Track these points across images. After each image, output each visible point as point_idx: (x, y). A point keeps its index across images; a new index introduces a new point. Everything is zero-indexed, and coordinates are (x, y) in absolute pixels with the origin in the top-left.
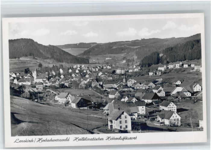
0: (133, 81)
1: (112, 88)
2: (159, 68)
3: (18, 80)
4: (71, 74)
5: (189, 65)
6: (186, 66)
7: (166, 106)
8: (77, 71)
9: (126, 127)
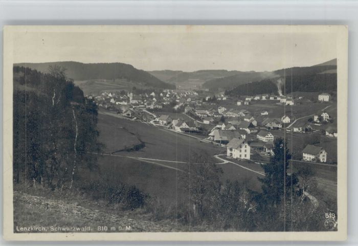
0: (223, 109)
1: (205, 114)
2: (247, 99)
3: (114, 99)
4: (162, 97)
5: (275, 98)
6: (271, 98)
7: (264, 136)
8: (168, 96)
9: (246, 156)
